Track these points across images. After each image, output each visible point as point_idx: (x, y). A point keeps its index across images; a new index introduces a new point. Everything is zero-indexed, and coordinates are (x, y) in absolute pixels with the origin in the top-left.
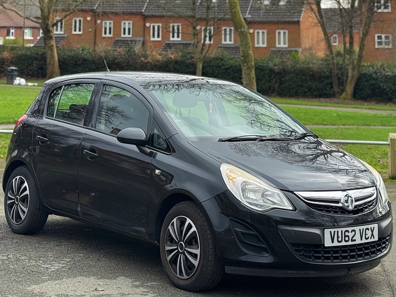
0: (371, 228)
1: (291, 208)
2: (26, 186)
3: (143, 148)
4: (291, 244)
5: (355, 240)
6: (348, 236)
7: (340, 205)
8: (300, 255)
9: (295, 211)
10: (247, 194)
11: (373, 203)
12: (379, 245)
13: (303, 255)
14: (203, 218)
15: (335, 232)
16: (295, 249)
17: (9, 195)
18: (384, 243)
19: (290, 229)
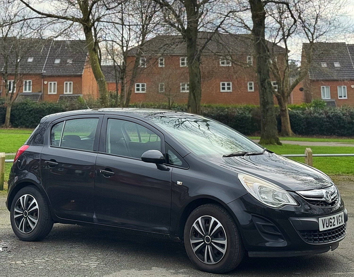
0: (341, 215)
1: (296, 204)
2: (35, 202)
3: (161, 165)
5: (335, 225)
6: (331, 222)
7: (323, 199)
8: (305, 239)
9: (299, 205)
13: (307, 238)
14: (227, 216)
15: (324, 219)
16: (301, 234)
17: (16, 210)
19: (299, 219)
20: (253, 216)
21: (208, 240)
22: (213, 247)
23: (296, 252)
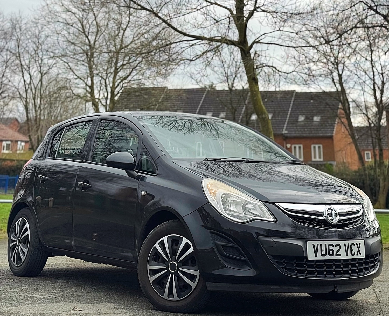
0: (357, 244)
1: (272, 220)
2: (27, 227)
3: (131, 171)
4: (273, 256)
5: (340, 255)
6: (332, 250)
7: (323, 218)
8: (282, 268)
9: (276, 222)
10: (228, 207)
11: (359, 220)
12: (367, 263)
13: (285, 268)
15: (318, 245)
16: (276, 262)
17: (12, 238)
18: (372, 262)
19: (271, 240)
20: (211, 232)
21: (173, 267)
22: (179, 278)
23: (272, 287)
